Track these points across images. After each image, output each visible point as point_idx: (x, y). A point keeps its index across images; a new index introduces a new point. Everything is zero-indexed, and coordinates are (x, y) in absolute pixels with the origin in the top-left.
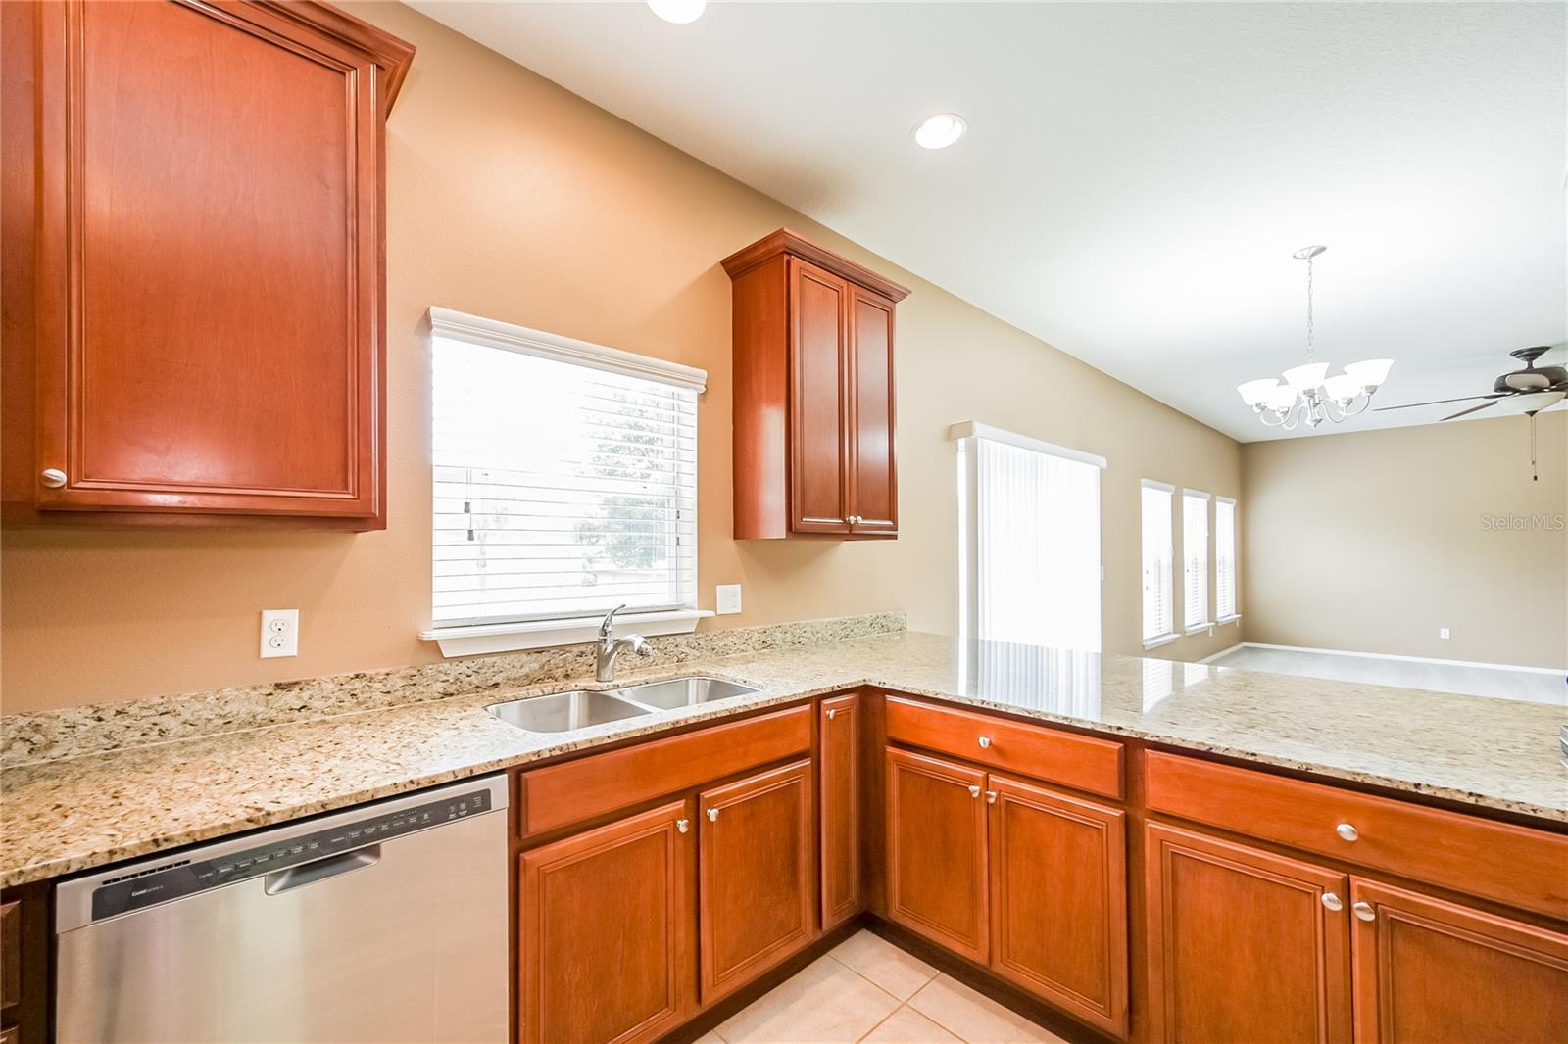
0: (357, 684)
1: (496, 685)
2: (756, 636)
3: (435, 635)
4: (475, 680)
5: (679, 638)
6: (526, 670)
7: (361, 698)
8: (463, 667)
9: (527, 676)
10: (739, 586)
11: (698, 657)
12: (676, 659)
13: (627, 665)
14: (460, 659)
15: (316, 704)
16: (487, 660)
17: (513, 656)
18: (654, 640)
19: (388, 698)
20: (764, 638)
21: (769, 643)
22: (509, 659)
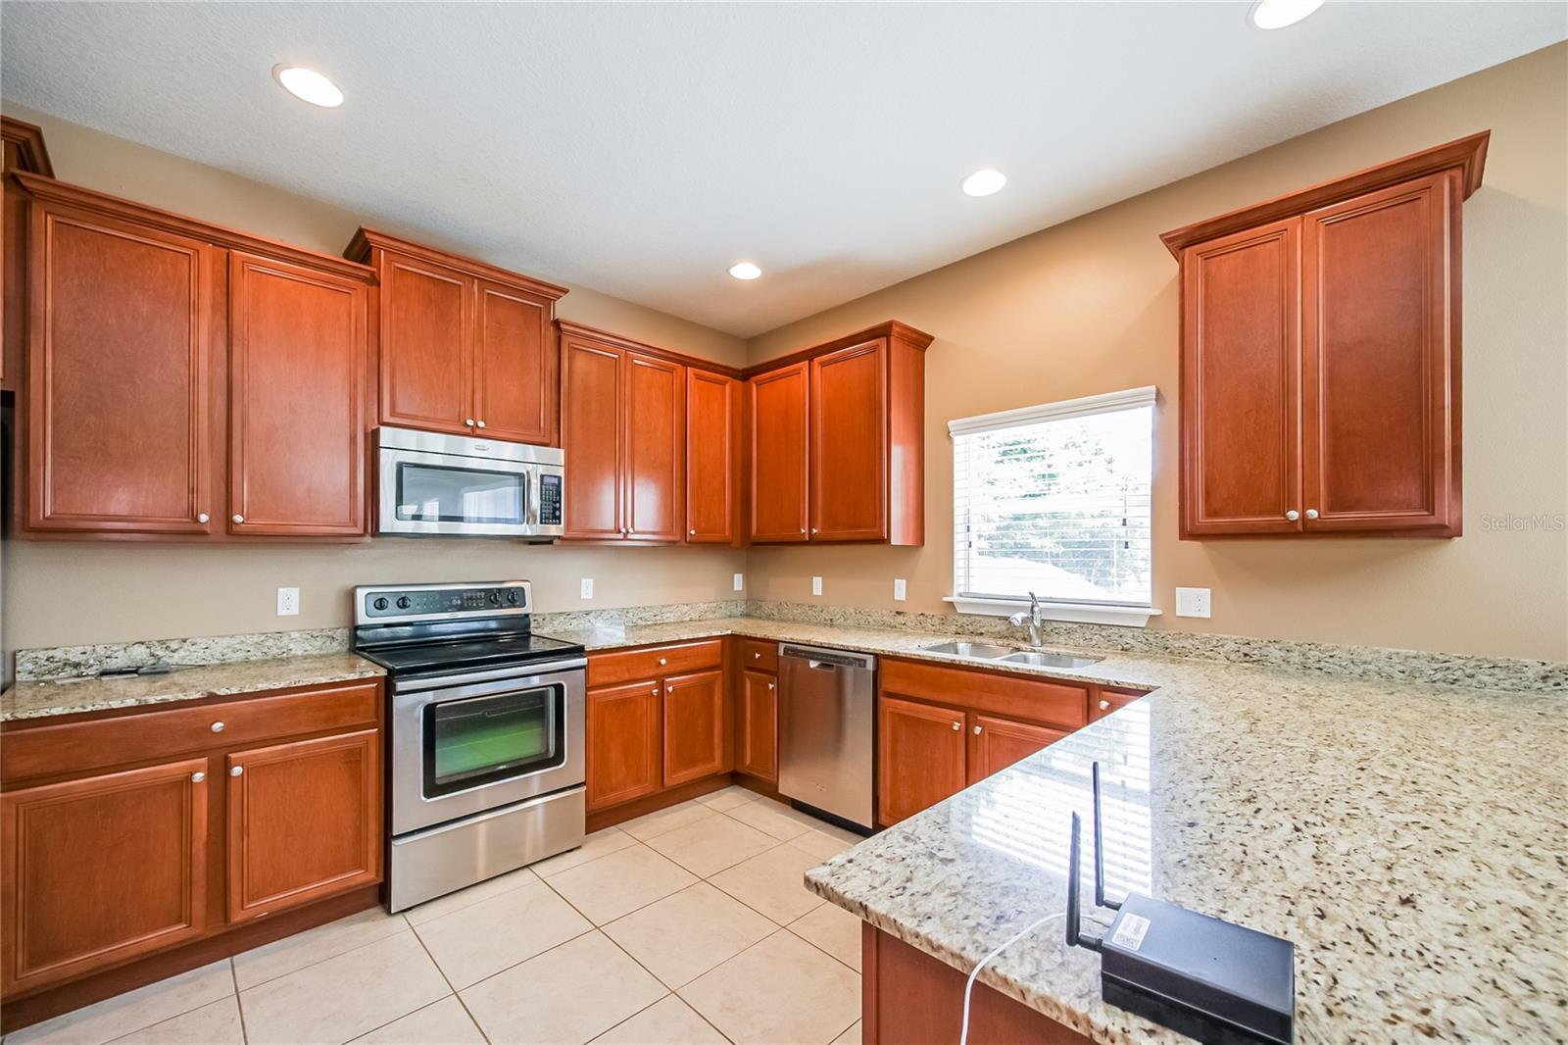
0: (922, 618)
1: (982, 634)
2: (1231, 646)
3: (954, 598)
4: (971, 629)
5: (1123, 630)
6: (998, 629)
7: (924, 625)
8: (965, 619)
9: (999, 633)
10: (1209, 590)
11: (1147, 652)
12: (1120, 647)
13: (1071, 642)
14: (964, 615)
15: (909, 624)
16: (977, 618)
17: (991, 619)
18: (1097, 627)
19: (934, 628)
20: (1246, 649)
21: (1255, 658)
22: (988, 620)
